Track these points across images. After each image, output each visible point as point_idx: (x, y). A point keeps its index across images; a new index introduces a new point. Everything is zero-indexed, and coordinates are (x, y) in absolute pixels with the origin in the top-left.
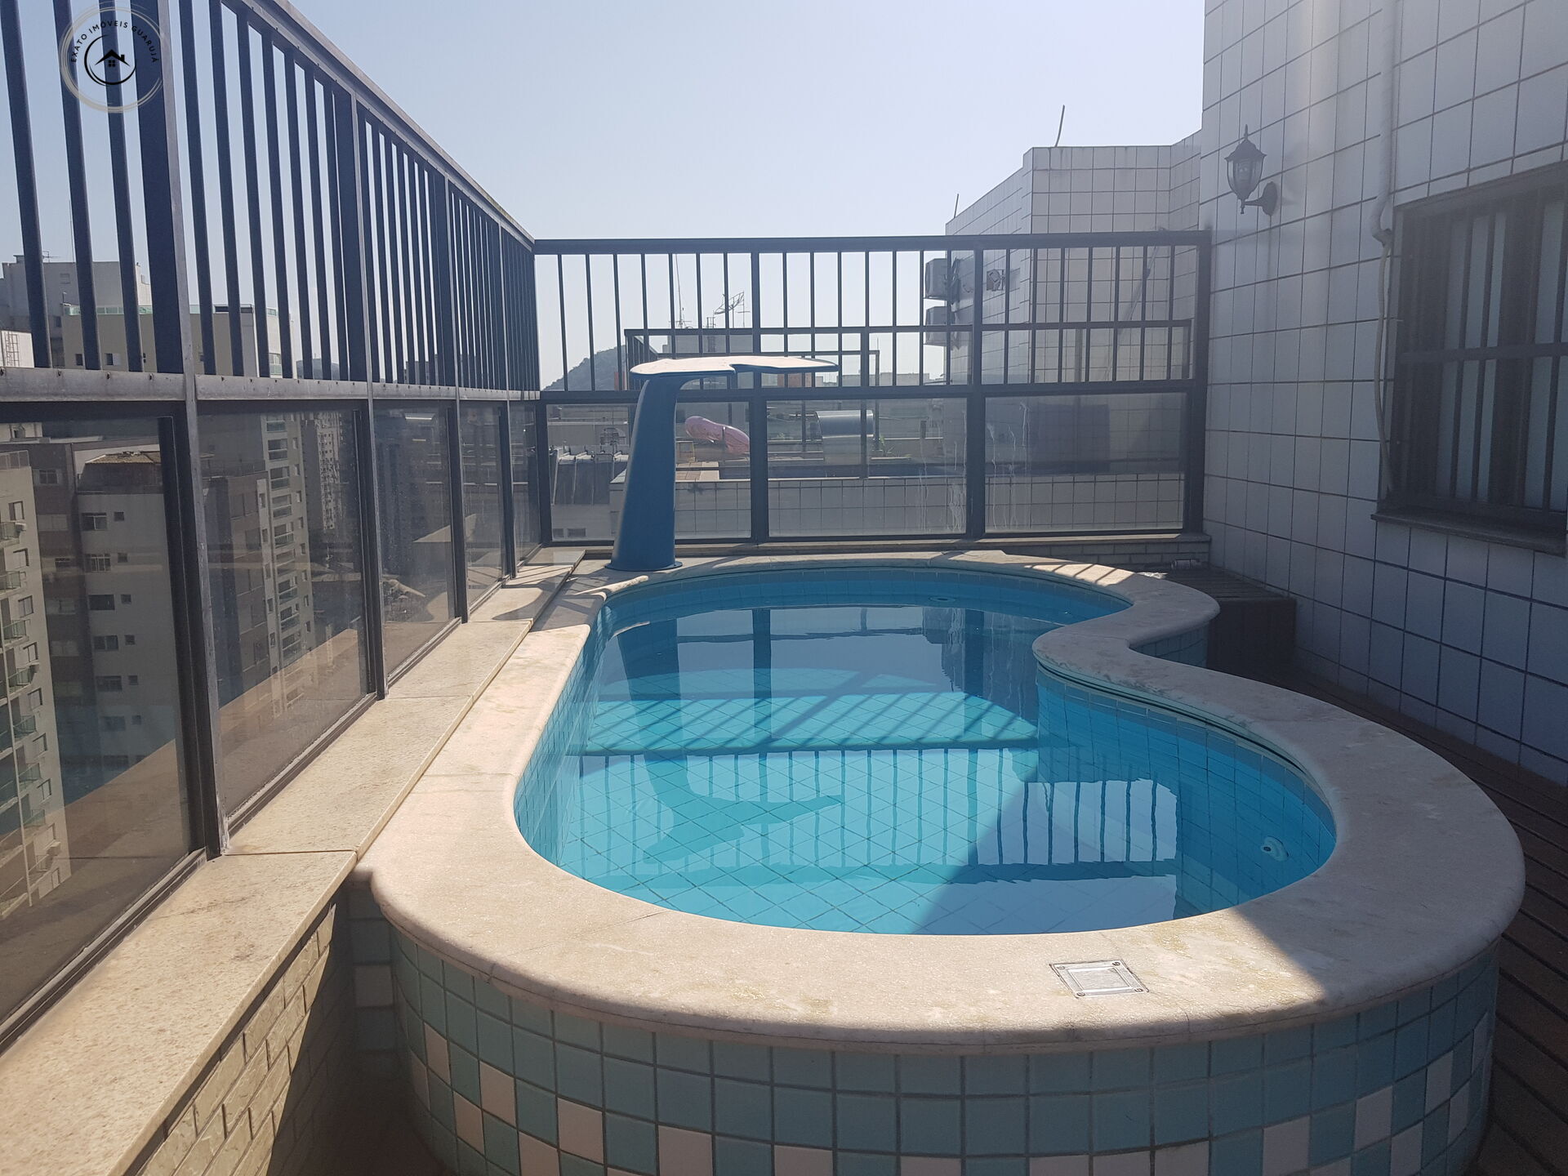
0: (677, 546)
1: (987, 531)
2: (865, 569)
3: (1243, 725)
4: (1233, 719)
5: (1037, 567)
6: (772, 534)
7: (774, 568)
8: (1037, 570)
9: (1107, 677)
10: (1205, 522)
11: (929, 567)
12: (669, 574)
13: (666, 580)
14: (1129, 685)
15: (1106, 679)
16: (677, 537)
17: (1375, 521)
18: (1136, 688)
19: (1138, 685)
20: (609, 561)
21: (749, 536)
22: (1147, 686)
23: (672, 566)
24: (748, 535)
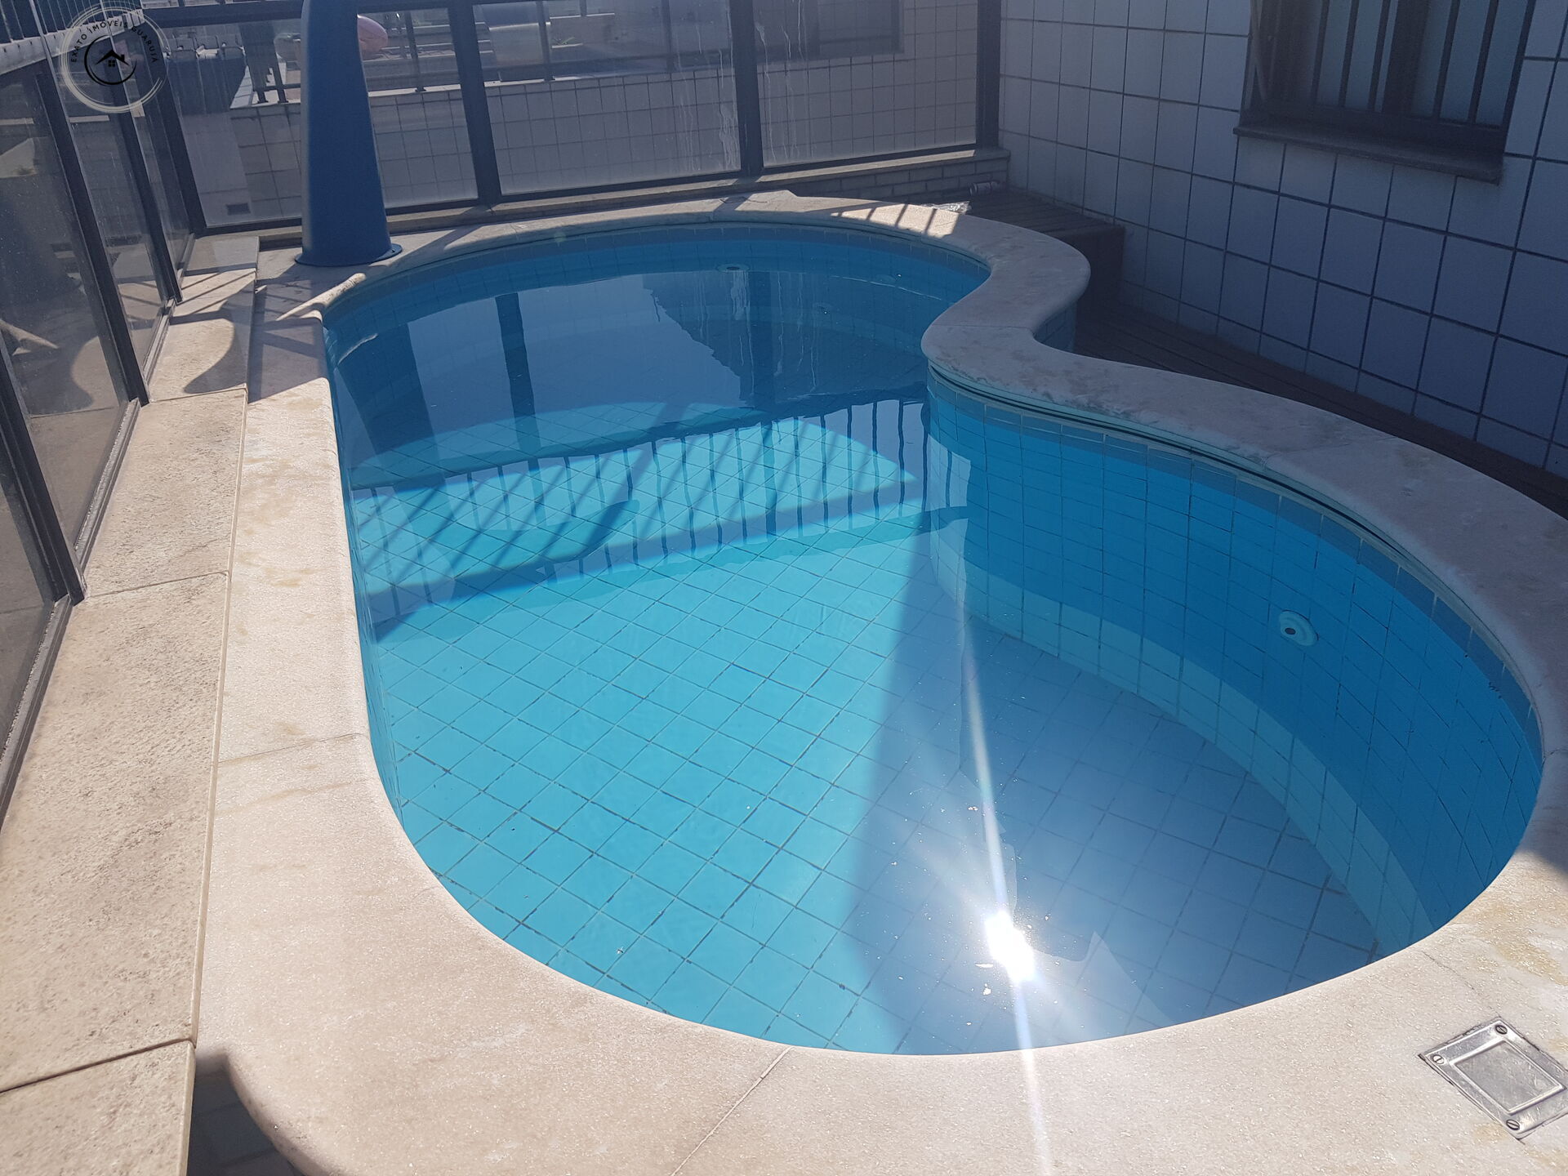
0: (390, 219)
1: (766, 164)
2: (633, 231)
3: (1255, 459)
4: (1238, 452)
5: (846, 214)
6: (506, 190)
7: (522, 241)
8: (847, 218)
9: (1048, 395)
10: (1000, 133)
11: (712, 222)
12: (391, 266)
13: (388, 272)
14: (1080, 406)
15: (1045, 398)
16: (387, 205)
17: (1236, 136)
18: (1089, 409)
19: (1092, 405)
20: (299, 251)
21: (476, 197)
22: (1104, 406)
23: (390, 253)
24: (473, 195)
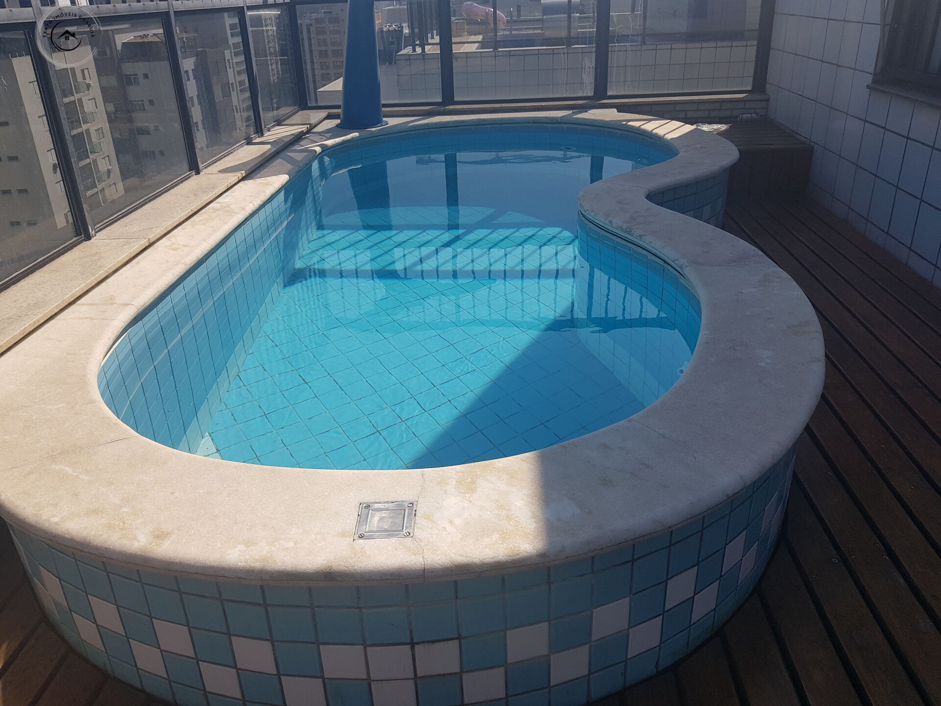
0: (383, 109)
1: (609, 93)
2: (516, 125)
3: (681, 267)
4: (677, 262)
5: (631, 123)
6: (456, 99)
7: (452, 125)
8: (629, 125)
9: (611, 222)
10: (768, 86)
11: (560, 123)
12: (375, 131)
13: (374, 136)
14: (622, 230)
15: (609, 224)
16: (383, 102)
17: (869, 90)
18: (626, 232)
19: (628, 230)
20: (338, 121)
21: (441, 101)
22: (633, 231)
23: (380, 125)
24: (440, 100)
